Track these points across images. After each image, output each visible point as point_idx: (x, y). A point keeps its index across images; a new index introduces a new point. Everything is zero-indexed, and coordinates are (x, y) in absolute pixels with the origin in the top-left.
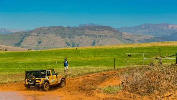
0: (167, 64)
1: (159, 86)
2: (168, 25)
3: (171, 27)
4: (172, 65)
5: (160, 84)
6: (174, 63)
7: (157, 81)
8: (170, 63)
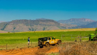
0: (84, 41)
1: (79, 53)
2: (85, 19)
3: (86, 20)
4: (87, 41)
5: (80, 52)
6: (88, 40)
7: (78, 50)
8: (86, 40)
